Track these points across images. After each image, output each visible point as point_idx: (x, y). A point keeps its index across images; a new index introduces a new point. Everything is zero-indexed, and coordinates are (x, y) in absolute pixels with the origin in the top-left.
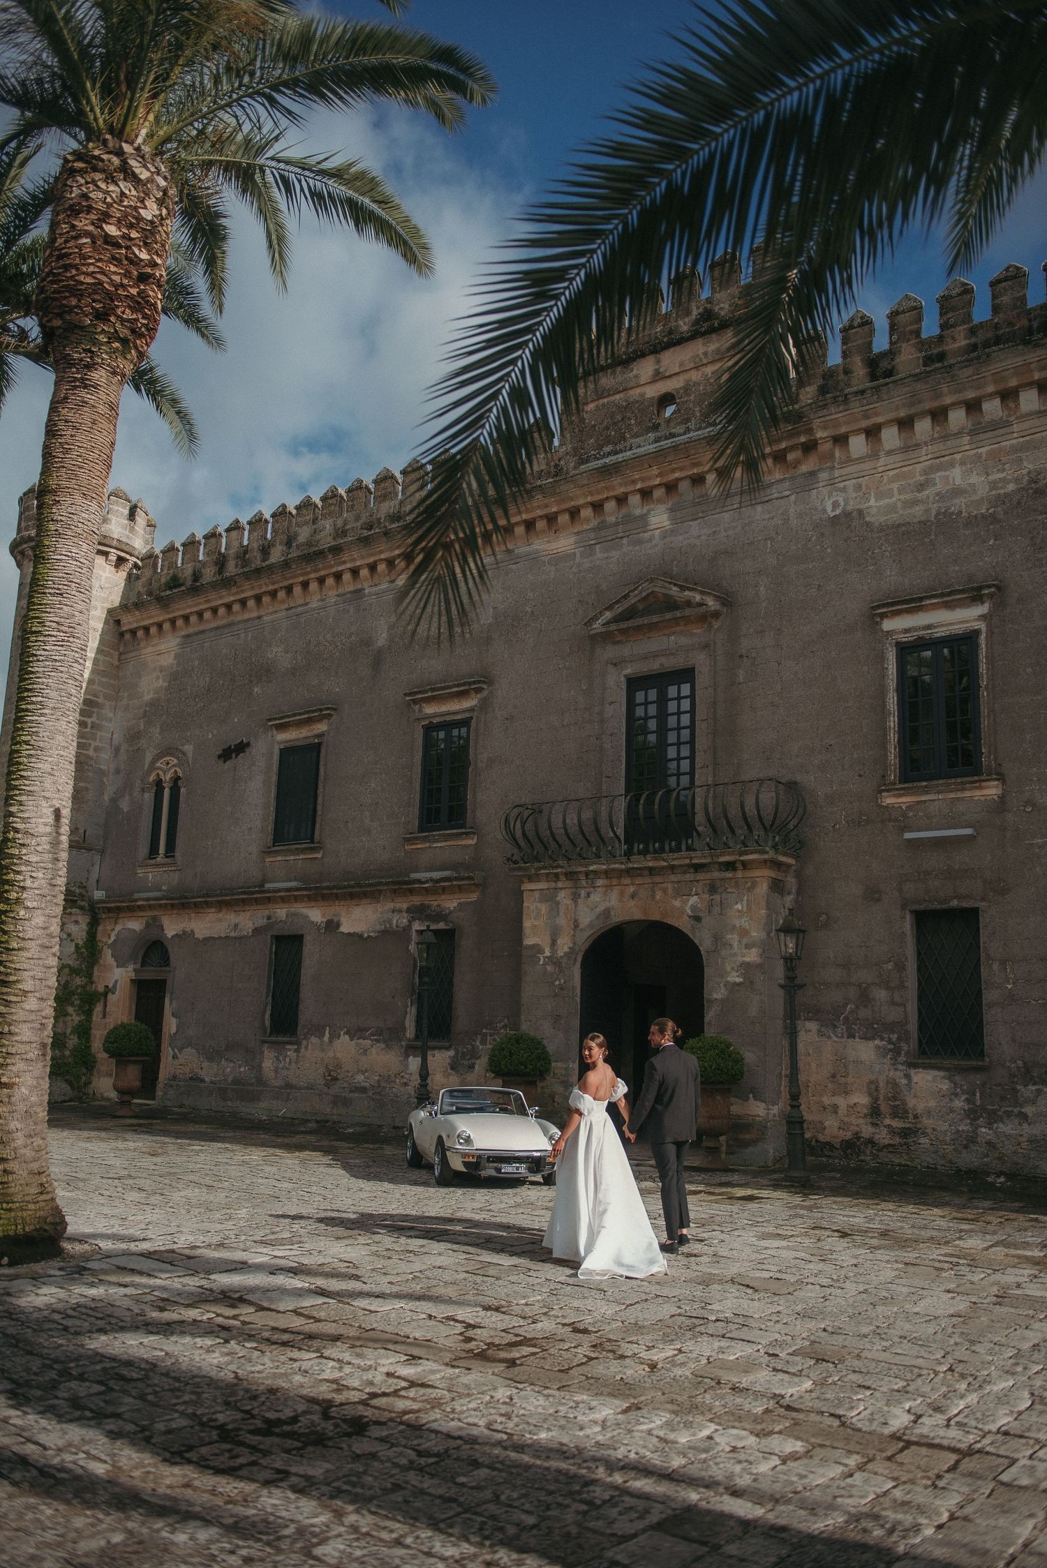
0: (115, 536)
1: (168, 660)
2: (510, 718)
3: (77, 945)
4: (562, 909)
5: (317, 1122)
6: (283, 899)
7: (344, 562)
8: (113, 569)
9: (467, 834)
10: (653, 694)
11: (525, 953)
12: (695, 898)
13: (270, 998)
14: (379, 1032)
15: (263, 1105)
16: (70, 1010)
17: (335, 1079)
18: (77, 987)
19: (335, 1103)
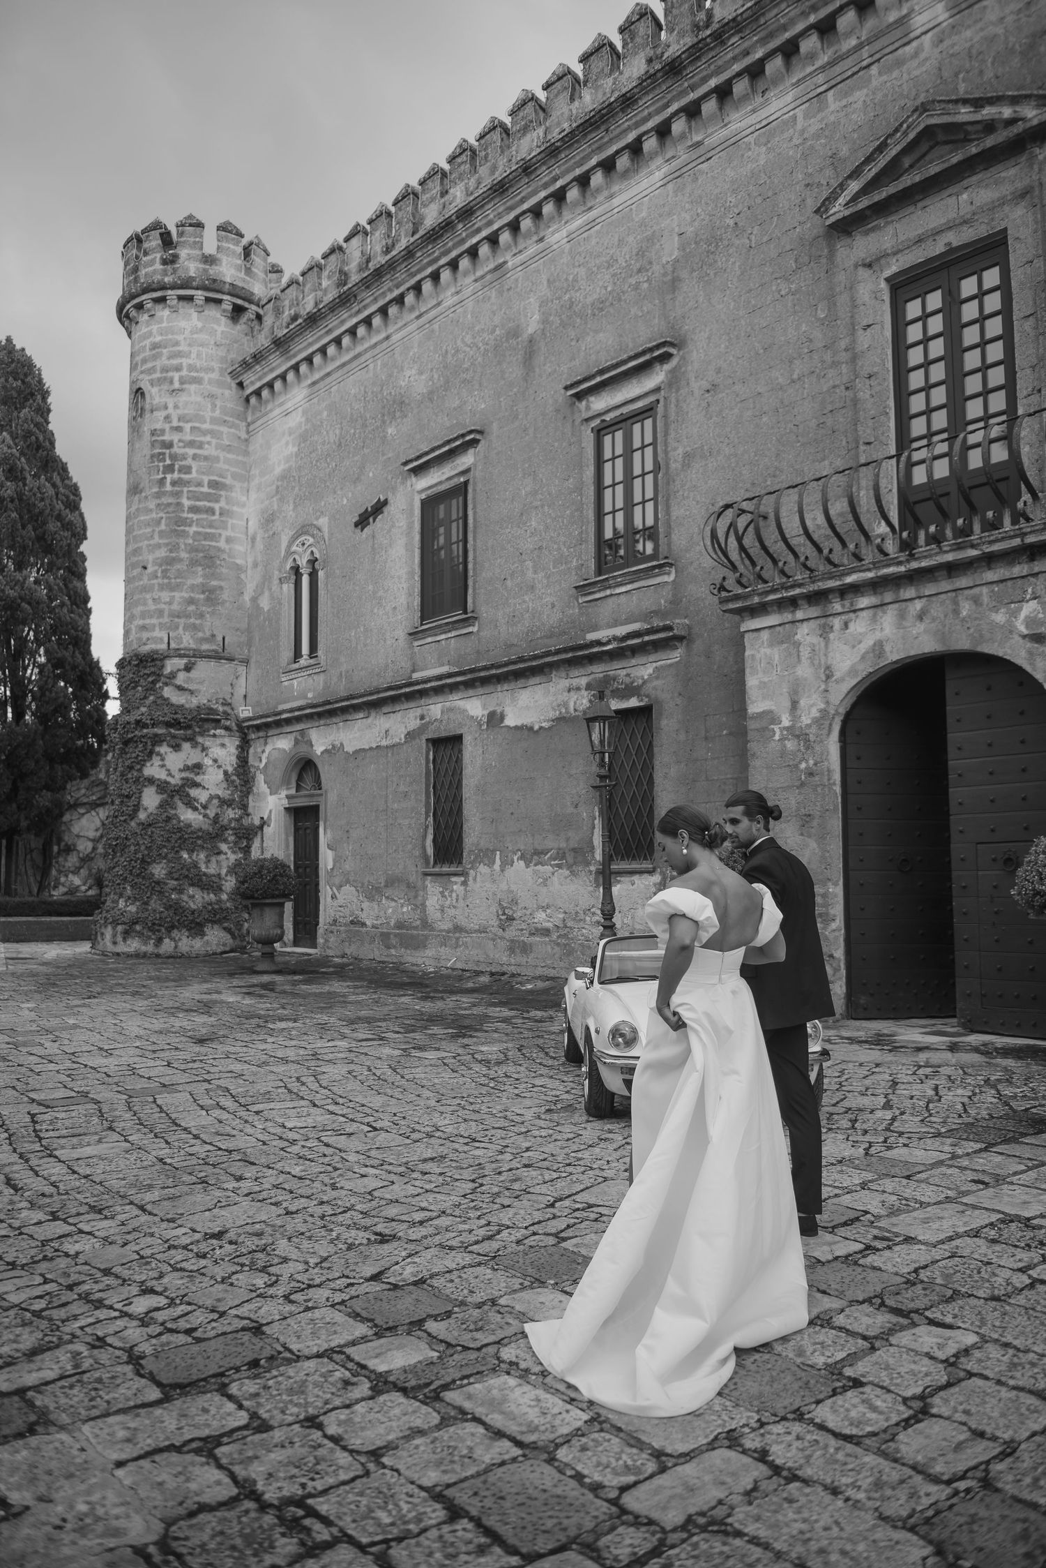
0: (228, 280)
1: (296, 419)
2: (712, 389)
3: (226, 773)
4: (805, 652)
5: (492, 974)
6: (438, 691)
7: (479, 230)
8: (229, 322)
9: (660, 566)
10: (935, 300)
11: (752, 725)
12: (1033, 605)
13: (431, 819)
14: (561, 855)
15: (430, 952)
16: (224, 847)
17: (511, 919)
18: (230, 821)
19: (512, 950)
